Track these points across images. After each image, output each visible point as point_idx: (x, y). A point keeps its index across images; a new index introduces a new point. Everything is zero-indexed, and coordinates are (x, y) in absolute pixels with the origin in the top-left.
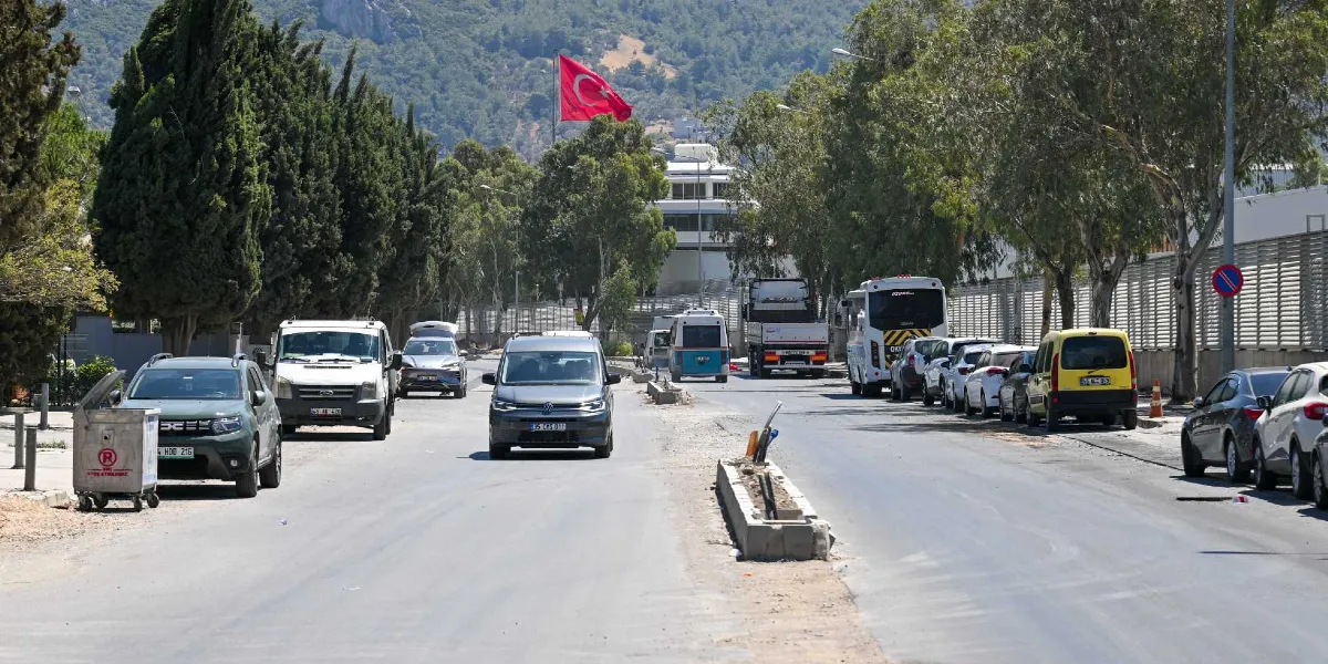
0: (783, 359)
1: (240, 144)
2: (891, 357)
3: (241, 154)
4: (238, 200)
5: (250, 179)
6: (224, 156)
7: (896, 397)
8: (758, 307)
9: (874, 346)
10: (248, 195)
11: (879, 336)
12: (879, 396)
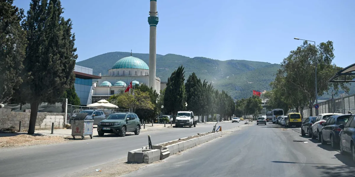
0: (269, 120)
1: (182, 89)
2: (276, 119)
3: (182, 91)
4: (181, 97)
5: (183, 94)
6: (179, 91)
7: (276, 124)
8: (267, 114)
9: (274, 117)
10: (182, 96)
11: (275, 116)
12: (275, 123)
